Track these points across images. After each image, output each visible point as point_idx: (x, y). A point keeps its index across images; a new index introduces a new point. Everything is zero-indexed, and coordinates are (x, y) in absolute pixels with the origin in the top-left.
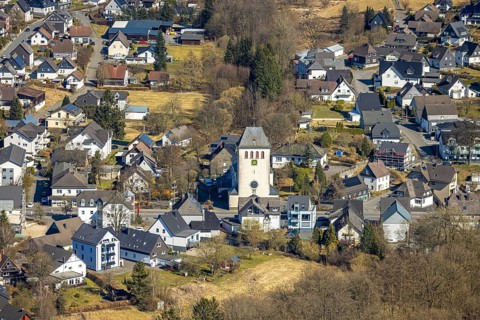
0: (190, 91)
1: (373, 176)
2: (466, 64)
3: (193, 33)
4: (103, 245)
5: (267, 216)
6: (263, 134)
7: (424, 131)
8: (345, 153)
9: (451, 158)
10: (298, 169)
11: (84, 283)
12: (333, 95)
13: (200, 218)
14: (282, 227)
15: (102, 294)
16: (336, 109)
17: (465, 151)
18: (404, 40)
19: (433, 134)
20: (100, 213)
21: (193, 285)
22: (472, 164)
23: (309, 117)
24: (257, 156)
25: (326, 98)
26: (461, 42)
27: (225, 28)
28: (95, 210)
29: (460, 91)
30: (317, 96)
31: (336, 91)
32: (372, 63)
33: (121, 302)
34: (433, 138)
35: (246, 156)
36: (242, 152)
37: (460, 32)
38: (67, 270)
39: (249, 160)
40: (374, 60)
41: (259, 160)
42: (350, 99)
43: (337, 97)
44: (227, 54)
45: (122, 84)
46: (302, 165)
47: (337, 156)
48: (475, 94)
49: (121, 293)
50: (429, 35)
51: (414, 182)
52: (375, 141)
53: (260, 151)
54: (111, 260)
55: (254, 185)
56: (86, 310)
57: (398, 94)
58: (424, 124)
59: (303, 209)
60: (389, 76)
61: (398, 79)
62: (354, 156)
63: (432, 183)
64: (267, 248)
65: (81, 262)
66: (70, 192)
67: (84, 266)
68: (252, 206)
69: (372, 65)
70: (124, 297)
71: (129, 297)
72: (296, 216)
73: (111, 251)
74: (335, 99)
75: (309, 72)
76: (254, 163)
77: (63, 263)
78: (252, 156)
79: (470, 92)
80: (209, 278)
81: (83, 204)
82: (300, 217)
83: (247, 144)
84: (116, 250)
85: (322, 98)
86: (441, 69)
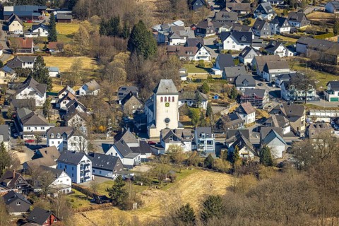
0: (79, 55)
1: (245, 113)
2: (278, 33)
3: (64, 14)
4: (82, 165)
5: (182, 142)
6: (173, 85)
7: (266, 81)
8: (220, 97)
9: (291, 99)
10: (192, 109)
11: (73, 192)
12: (196, 56)
13: (137, 145)
14: (193, 150)
15: (89, 199)
16: (200, 66)
17: (301, 94)
18: (229, 16)
19: (273, 83)
20: (65, 143)
21: (149, 191)
22: (307, 103)
23: (184, 72)
24: (169, 100)
25: (190, 58)
26: (269, 17)
27: (89, 10)
28: (61, 141)
29: (282, 52)
30: (184, 58)
31: (198, 53)
32: (210, 33)
33: (107, 204)
34: (274, 86)
35: (162, 101)
36: (158, 97)
37: (268, 10)
38: (59, 183)
39: (164, 103)
40: (212, 31)
41: (171, 103)
42: (207, 59)
43: (198, 58)
44: (101, 29)
45: (30, 51)
46: (193, 106)
47: (214, 99)
48: (292, 54)
49: (104, 198)
50: (242, 13)
51: (277, 117)
52: (238, 88)
53: (171, 96)
54: (86, 176)
55: (167, 121)
56: (84, 211)
57: (240, 55)
58: (266, 75)
59: (207, 136)
60: (228, 42)
61: (235, 44)
62: (226, 100)
63: (288, 117)
64: (189, 165)
65: (68, 178)
66: (36, 128)
67: (70, 180)
68: (172, 135)
69: (210, 35)
70: (107, 201)
71: (111, 201)
72: (203, 142)
73: (86, 169)
74: (198, 60)
75: (170, 40)
76: (167, 105)
77: (57, 178)
78: (166, 100)
79: (290, 52)
80: (159, 187)
81: (52, 137)
82: (206, 142)
83: (162, 92)
84: (90, 168)
85: (187, 58)
86: (261, 37)
